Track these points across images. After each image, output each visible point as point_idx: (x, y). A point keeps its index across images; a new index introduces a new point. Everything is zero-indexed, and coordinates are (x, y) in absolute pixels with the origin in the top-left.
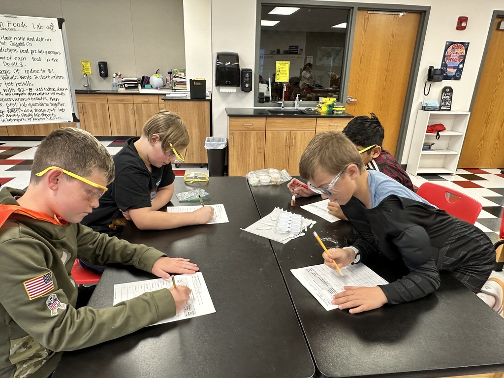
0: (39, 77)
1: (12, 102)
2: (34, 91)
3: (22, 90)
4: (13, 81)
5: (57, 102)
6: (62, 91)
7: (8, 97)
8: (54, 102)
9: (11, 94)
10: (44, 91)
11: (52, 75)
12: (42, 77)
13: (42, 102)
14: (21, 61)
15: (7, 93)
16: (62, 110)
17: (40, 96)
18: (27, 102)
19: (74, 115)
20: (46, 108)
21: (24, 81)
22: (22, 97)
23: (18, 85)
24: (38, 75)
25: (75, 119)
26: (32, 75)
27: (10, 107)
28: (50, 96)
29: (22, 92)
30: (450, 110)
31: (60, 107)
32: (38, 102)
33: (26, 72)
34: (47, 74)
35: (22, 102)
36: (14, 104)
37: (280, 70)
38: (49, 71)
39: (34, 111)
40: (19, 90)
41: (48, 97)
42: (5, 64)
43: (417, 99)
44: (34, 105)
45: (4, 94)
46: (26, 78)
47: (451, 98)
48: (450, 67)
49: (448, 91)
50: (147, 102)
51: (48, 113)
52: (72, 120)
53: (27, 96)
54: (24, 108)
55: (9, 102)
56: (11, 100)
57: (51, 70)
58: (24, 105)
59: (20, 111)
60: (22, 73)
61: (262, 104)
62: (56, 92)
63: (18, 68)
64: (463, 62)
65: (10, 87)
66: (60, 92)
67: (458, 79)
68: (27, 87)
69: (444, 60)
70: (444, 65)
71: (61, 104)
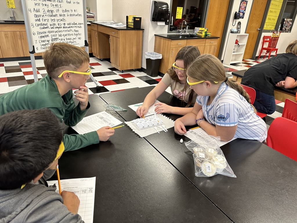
0: (69, 15)
1: (54, 34)
2: (66, 26)
3: (60, 24)
4: (56, 18)
5: (77, 33)
6: (80, 25)
7: (52, 30)
8: (76, 33)
9: (54, 28)
10: (71, 25)
11: (76, 13)
12: (71, 15)
13: (71, 33)
14: (60, 3)
15: (52, 27)
16: (79, 38)
17: (69, 29)
18: (62, 33)
19: (86, 41)
20: (72, 37)
21: (61, 18)
22: (60, 30)
23: (58, 20)
24: (69, 13)
25: (86, 44)
26: (66, 13)
27: (53, 38)
28: (74, 28)
29: (60, 26)
30: (240, 33)
31: (79, 36)
32: (68, 33)
33: (63, 11)
34: (73, 13)
35: (60, 33)
36: (55, 35)
37: (179, 12)
38: (75, 11)
39: (65, 39)
40: (59, 24)
41: (73, 29)
42: (52, 5)
43: (229, 28)
44: (66, 35)
45: (50, 28)
46: (63, 15)
47: (240, 27)
48: (241, 13)
49: (239, 23)
51: (72, 41)
53: (62, 29)
54: (60, 38)
55: (52, 34)
56: (54, 32)
57: (76, 10)
58: (60, 36)
59: (58, 40)
60: (61, 12)
61: (171, 32)
62: (77, 26)
63: (58, 8)
64: (245, 10)
65: (53, 22)
66: (79, 26)
67: (243, 18)
68: (62, 22)
69: (239, 9)
70: (239, 11)
71: (80, 34)
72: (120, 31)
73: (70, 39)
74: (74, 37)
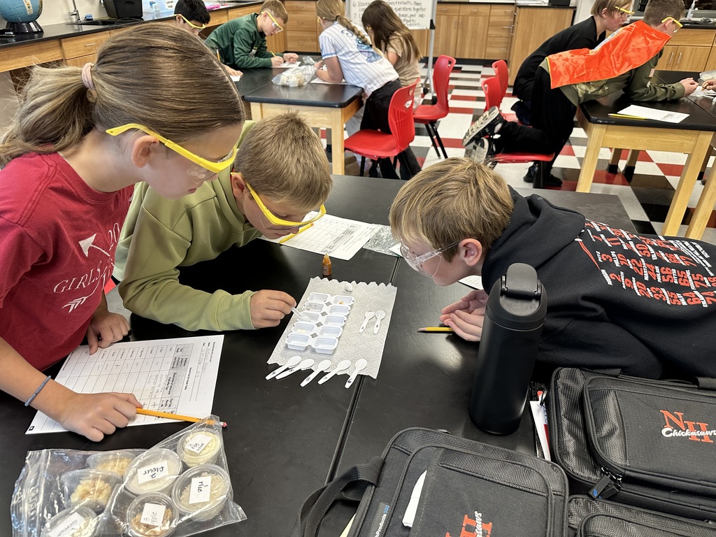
5: (419, 7)
8: (416, 7)
16: (421, 16)
19: (432, 21)
20: (409, 13)
25: (432, 26)
31: (420, 12)
32: (403, 6)
50: (475, 14)
51: (409, 19)
52: (429, 27)
71: (423, 10)
72: (522, 10)
73: (406, 16)
74: (413, 12)
